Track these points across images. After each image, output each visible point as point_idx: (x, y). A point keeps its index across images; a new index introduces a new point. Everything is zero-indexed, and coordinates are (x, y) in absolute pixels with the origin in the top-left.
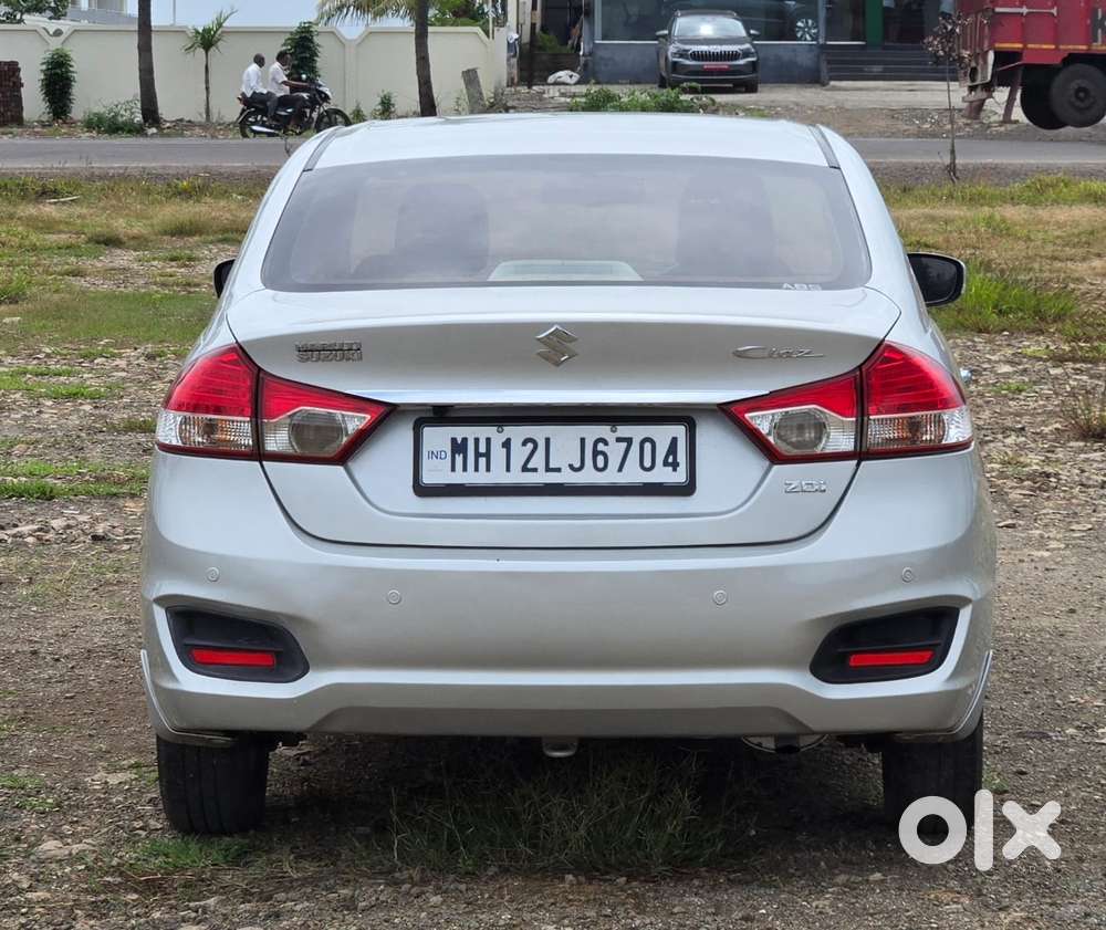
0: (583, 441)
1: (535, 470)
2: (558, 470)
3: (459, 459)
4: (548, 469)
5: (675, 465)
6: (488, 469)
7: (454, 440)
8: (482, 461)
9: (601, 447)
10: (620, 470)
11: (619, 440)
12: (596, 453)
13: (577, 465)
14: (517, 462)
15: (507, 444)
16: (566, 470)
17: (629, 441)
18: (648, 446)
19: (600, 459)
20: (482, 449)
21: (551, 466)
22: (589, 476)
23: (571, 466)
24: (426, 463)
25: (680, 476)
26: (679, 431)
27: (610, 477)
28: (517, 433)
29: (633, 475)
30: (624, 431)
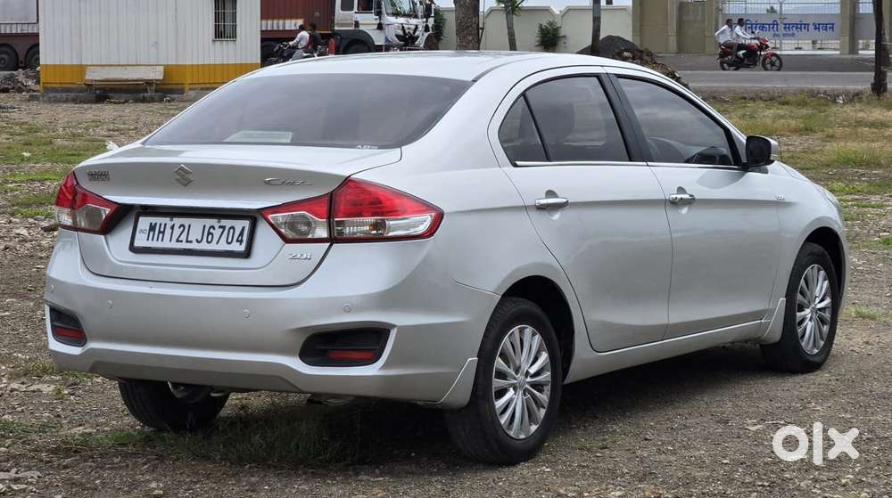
1: (181, 241)
3: (151, 234)
4: (187, 241)
5: (241, 242)
8: (161, 235)
9: (212, 230)
11: (220, 227)
12: (209, 233)
15: (172, 227)
18: (232, 230)
20: (162, 230)
21: (189, 239)
22: (204, 246)
23: (197, 240)
25: (242, 248)
27: (213, 247)
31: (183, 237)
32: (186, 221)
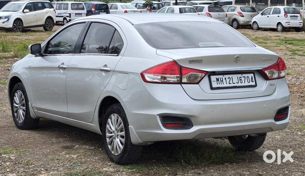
0: (238, 77)
1: (231, 84)
2: (235, 83)
3: (218, 82)
4: (233, 83)
5: (253, 81)
6: (223, 84)
7: (216, 78)
8: (222, 82)
9: (241, 78)
10: (245, 83)
11: (243, 77)
12: (240, 80)
13: (238, 82)
14: (228, 82)
15: (225, 79)
16: (236, 83)
17: (245, 77)
18: (248, 78)
19: (241, 81)
20: (222, 80)
21: (234, 83)
22: (240, 84)
23: (237, 82)
24: (213, 83)
26: (252, 75)
28: (227, 76)
29: (247, 84)
30: (244, 75)
31: (231, 82)
32: (230, 76)
